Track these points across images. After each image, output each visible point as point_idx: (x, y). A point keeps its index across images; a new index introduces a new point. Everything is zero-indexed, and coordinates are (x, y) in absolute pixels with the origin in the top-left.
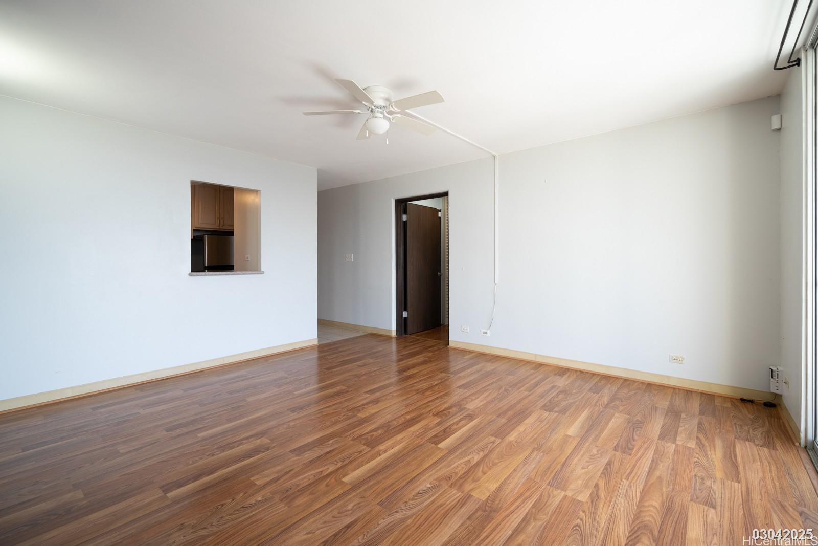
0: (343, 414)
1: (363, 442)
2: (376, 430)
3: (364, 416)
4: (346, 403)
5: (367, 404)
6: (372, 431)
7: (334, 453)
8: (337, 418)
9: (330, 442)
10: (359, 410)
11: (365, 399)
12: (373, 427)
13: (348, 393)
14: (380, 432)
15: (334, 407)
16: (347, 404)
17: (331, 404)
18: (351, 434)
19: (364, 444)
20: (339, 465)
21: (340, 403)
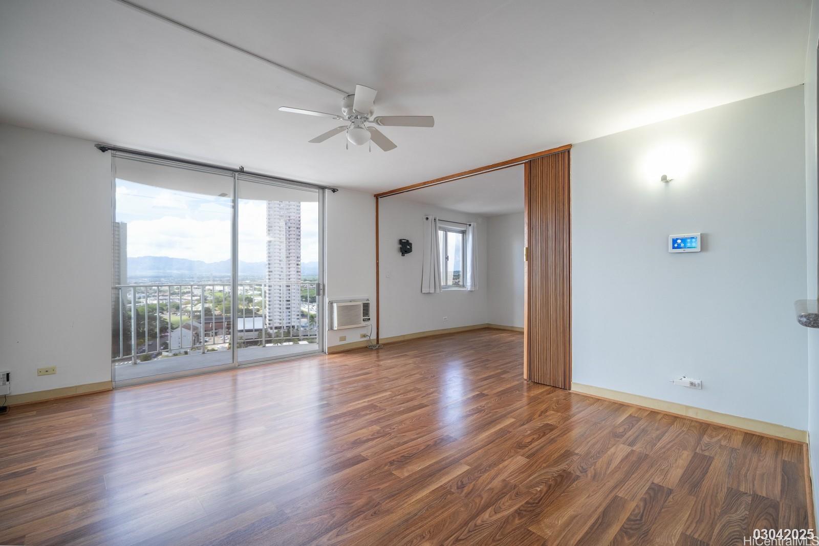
0: (395, 430)
1: (378, 408)
2: (366, 415)
3: (375, 426)
4: (392, 444)
5: (368, 440)
6: (370, 414)
7: (399, 403)
8: (400, 427)
9: (402, 409)
10: (378, 433)
11: (369, 448)
12: (367, 417)
13: (390, 460)
14: (363, 413)
15: (406, 439)
16: (392, 442)
17: (411, 444)
18: (387, 413)
19: (377, 406)
20: (394, 398)
21: (399, 445)
